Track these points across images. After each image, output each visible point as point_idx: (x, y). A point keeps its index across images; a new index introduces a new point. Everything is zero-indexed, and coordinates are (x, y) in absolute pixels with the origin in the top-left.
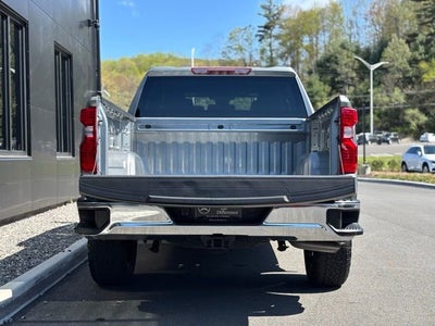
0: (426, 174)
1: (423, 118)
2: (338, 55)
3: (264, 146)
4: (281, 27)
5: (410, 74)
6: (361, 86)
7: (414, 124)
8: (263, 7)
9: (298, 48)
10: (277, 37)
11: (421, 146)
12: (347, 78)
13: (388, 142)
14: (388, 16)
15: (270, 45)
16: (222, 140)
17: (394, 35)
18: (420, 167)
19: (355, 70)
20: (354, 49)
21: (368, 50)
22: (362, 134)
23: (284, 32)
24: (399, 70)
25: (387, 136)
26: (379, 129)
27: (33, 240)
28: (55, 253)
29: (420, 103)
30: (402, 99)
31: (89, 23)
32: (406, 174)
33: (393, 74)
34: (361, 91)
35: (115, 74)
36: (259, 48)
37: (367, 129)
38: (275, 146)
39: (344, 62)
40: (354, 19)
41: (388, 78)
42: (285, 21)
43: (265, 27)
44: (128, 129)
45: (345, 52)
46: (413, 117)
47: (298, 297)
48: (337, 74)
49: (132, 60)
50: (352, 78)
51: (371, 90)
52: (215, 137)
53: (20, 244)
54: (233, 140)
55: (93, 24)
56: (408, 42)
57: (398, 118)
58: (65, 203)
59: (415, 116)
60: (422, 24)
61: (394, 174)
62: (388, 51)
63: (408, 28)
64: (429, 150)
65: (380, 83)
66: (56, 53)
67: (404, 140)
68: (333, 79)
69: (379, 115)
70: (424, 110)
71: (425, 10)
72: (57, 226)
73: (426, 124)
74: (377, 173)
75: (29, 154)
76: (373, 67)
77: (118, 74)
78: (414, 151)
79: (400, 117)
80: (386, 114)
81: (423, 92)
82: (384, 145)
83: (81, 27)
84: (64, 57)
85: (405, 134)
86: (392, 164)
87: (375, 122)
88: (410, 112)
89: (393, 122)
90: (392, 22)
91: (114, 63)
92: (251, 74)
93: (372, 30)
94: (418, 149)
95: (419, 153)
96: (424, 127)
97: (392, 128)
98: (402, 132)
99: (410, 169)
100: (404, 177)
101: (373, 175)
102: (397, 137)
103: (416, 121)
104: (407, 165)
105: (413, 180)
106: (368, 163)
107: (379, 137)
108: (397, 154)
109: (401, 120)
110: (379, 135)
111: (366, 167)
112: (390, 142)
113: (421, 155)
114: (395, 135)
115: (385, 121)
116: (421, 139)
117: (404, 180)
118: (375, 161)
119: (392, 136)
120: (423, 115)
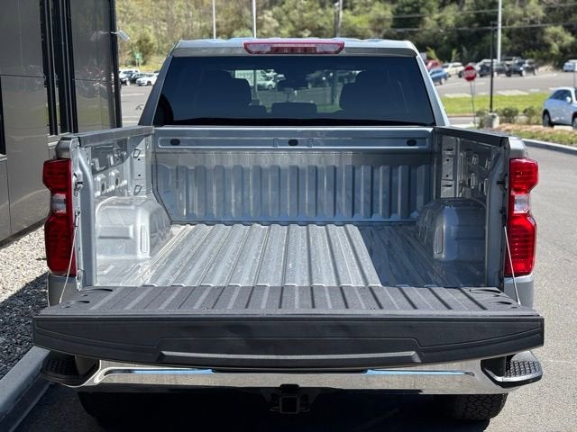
1: (569, 39)
3: (363, 173)
7: (555, 47)
13: (520, 73)
16: (296, 163)
22: (485, 61)
25: (520, 64)
26: (508, 54)
29: (565, 18)
30: (541, 12)
32: (548, 129)
37: (493, 54)
38: (381, 174)
44: (142, 152)
46: (555, 37)
52: (285, 158)
54: (314, 162)
57: (535, 39)
59: (556, 35)
67: (542, 69)
69: (508, 34)
70: (570, 29)
73: (572, 47)
74: (509, 127)
78: (561, 95)
79: (538, 36)
80: (519, 32)
82: (515, 79)
85: (544, 60)
86: (529, 112)
87: (503, 44)
88: (551, 29)
89: (528, 42)
92: (343, 53)
94: (567, 93)
95: (569, 99)
96: (569, 50)
97: (527, 53)
98: (539, 58)
99: (553, 120)
100: (548, 137)
101: (503, 129)
102: (534, 66)
103: (558, 42)
104: (551, 114)
105: (561, 142)
106: (496, 112)
107: (508, 65)
108: (532, 90)
109: (538, 42)
110: (508, 62)
111: (494, 117)
112: (524, 73)
113: (572, 101)
114: (530, 63)
115: (517, 43)
116: (565, 68)
117: (547, 140)
118: (506, 109)
119: (527, 65)
120: (570, 34)
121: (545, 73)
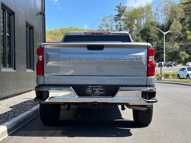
0: (188, 80)
1: (187, 56)
2: (149, 28)
4: (125, 16)
5: (182, 36)
6: (160, 42)
7: (183, 58)
8: (117, 7)
9: (132, 25)
10: (123, 20)
11: (186, 67)
12: (153, 38)
13: (172, 66)
14: (172, 11)
15: (120, 24)
17: (174, 19)
18: (185, 77)
19: (157, 34)
20: (157, 25)
21: (163, 26)
22: (160, 62)
23: (126, 18)
24: (177, 34)
25: (171, 63)
26: (168, 60)
27: (16, 106)
28: (25, 111)
29: (186, 49)
30: (178, 47)
31: (41, 13)
32: (179, 80)
33: (174, 36)
34: (160, 43)
35: (52, 36)
36: (116, 25)
37: (163, 60)
39: (152, 31)
40: (157, 12)
41: (172, 38)
42: (126, 13)
43: (118, 16)
45: (153, 27)
46: (183, 55)
47: (130, 130)
48: (149, 36)
49: (59, 30)
50: (156, 38)
51: (164, 43)
53: (11, 107)
55: (42, 14)
56: (181, 22)
57: (176, 56)
58: (30, 91)
59: (184, 55)
60: (187, 14)
61: (174, 80)
62: (172, 26)
63: (180, 16)
64: (190, 69)
65: (168, 40)
66: (27, 26)
68: (147, 38)
69: (168, 54)
70: (188, 52)
71: (188, 8)
72: (27, 100)
73: (189, 58)
74: (167, 79)
75: (15, 69)
76: (165, 33)
77: (53, 36)
78: (183, 69)
80: (171, 53)
81: (187, 44)
82: (170, 67)
83: (37, 15)
84: (30, 28)
85: (179, 63)
86: (173, 75)
87: (166, 57)
88: (182, 53)
89: (174, 57)
90: (173, 13)
91: (52, 31)
92: (110, 34)
93: (164, 17)
94: (185, 69)
95: (185, 70)
96: (188, 59)
97: (174, 60)
98: (178, 62)
99: (181, 77)
100: (178, 81)
101: (165, 80)
102: (176, 64)
103: (184, 57)
104: (180, 75)
105: (182, 82)
106: (163, 75)
107: (168, 64)
108: (175, 71)
109: (177, 56)
110: (168, 63)
111: (162, 77)
112: (173, 66)
113: (186, 71)
114: (175, 63)
115: (171, 57)
116: (186, 65)
117: (178, 82)
118: (166, 74)
119: (174, 64)
120: (187, 54)
121: (180, 66)
